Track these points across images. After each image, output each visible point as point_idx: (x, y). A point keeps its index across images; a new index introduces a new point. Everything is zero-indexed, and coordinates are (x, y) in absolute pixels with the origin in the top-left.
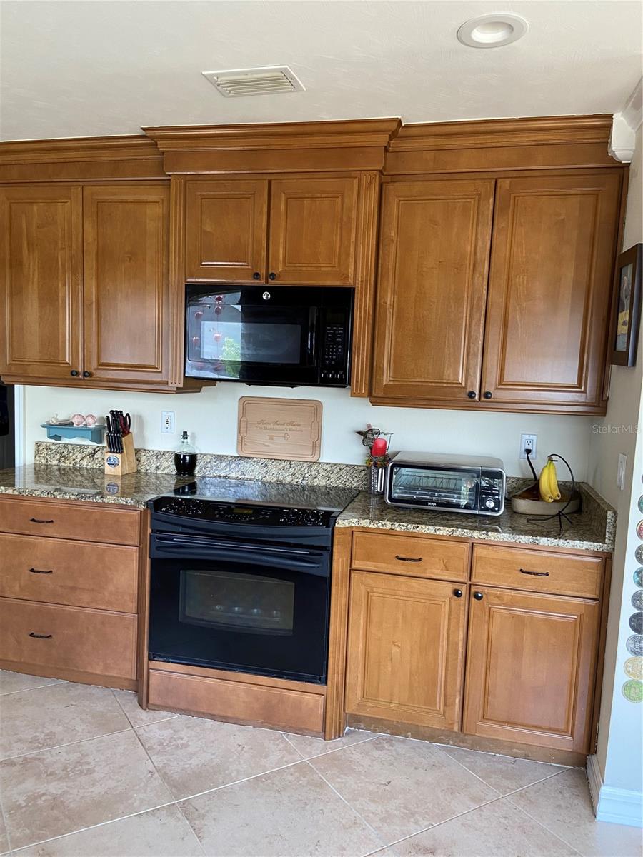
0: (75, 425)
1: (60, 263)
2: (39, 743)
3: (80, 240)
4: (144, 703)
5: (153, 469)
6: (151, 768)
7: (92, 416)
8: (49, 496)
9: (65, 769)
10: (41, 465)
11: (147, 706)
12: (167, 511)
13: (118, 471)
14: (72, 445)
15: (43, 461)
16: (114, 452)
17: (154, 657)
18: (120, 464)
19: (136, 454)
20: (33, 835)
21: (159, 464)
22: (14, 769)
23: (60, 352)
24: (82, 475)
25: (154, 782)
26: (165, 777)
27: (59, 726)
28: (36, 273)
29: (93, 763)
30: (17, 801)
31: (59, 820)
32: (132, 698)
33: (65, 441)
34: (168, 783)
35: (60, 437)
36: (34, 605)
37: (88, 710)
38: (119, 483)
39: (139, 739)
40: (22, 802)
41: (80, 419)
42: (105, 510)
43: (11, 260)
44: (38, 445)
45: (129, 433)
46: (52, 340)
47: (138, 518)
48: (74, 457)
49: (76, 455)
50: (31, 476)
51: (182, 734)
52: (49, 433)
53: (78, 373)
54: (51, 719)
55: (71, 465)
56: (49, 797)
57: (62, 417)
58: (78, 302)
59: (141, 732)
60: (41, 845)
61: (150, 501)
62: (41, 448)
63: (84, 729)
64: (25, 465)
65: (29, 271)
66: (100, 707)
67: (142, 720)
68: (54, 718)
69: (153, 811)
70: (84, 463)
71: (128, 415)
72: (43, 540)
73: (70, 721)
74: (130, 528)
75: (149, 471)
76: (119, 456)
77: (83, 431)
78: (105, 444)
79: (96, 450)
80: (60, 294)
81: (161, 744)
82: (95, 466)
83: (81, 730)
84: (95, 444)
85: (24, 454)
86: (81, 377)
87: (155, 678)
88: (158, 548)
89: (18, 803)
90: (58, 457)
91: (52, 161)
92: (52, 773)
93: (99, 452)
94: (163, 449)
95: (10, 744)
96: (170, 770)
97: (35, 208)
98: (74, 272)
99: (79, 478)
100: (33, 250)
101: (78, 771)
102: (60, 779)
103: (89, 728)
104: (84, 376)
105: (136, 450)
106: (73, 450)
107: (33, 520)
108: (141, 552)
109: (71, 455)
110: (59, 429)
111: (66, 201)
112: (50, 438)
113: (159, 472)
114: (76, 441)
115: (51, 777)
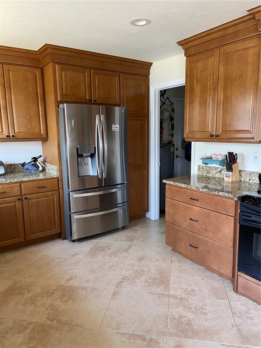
0: (213, 159)
1: (208, 87)
2: (188, 292)
3: (217, 74)
4: (236, 290)
5: (248, 180)
6: (233, 323)
7: (220, 154)
8: (197, 189)
9: (195, 308)
10: (200, 175)
11: (237, 292)
12: (248, 203)
13: (230, 180)
14: (212, 167)
15: (200, 173)
16: (228, 171)
17: (240, 271)
18: (231, 177)
19: (240, 172)
20: (177, 334)
21: (250, 178)
22: (176, 300)
23: (207, 127)
24: (216, 180)
25: (233, 331)
26: (239, 330)
27: (197, 287)
28: (199, 92)
29: (208, 310)
30: (174, 315)
31: (188, 331)
32: (230, 285)
33: (209, 165)
34: (240, 334)
35: (208, 163)
36: (191, 233)
37: (210, 284)
38: (230, 185)
39: (230, 306)
40: (176, 317)
41: (215, 156)
42: (219, 198)
43: (190, 89)
44: (199, 166)
45: (236, 162)
46: (203, 122)
47: (234, 204)
48: (213, 172)
49: (213, 171)
50: (196, 179)
51: (252, 312)
52: (203, 162)
53: (213, 136)
54: (195, 283)
55: (212, 176)
56: (187, 319)
57: (208, 155)
58: (215, 103)
59: (232, 303)
60: (179, 340)
61: (239, 196)
62: (200, 168)
63: (207, 292)
64: (194, 175)
65: (196, 92)
66: (216, 284)
67: (233, 297)
68: (196, 283)
69: (230, 345)
70: (217, 175)
71: (236, 154)
72: (195, 207)
73: (202, 286)
74: (230, 208)
75: (245, 181)
76: (230, 173)
77: (216, 161)
78: (225, 167)
79: (222, 170)
80: (208, 101)
81: (240, 313)
82: (221, 177)
83: (205, 293)
84: (221, 167)
85: (194, 170)
86: (214, 137)
87: (240, 280)
88: (243, 220)
89: (175, 316)
90: (206, 172)
91: (207, 40)
92: (190, 308)
93: (223, 171)
94: (253, 171)
95: (177, 288)
96: (242, 328)
97: (200, 63)
98: (214, 90)
99: (215, 182)
100: (198, 83)
101: (201, 311)
102: (193, 312)
103: (209, 293)
104: (216, 137)
105: (239, 170)
106: (212, 169)
107: (191, 199)
108: (235, 220)
109: (211, 171)
110: (207, 160)
111: (212, 57)
112: (203, 164)
113: (251, 182)
114: (214, 165)
115: (189, 310)
